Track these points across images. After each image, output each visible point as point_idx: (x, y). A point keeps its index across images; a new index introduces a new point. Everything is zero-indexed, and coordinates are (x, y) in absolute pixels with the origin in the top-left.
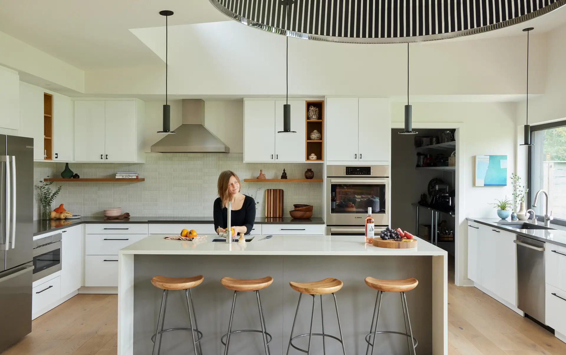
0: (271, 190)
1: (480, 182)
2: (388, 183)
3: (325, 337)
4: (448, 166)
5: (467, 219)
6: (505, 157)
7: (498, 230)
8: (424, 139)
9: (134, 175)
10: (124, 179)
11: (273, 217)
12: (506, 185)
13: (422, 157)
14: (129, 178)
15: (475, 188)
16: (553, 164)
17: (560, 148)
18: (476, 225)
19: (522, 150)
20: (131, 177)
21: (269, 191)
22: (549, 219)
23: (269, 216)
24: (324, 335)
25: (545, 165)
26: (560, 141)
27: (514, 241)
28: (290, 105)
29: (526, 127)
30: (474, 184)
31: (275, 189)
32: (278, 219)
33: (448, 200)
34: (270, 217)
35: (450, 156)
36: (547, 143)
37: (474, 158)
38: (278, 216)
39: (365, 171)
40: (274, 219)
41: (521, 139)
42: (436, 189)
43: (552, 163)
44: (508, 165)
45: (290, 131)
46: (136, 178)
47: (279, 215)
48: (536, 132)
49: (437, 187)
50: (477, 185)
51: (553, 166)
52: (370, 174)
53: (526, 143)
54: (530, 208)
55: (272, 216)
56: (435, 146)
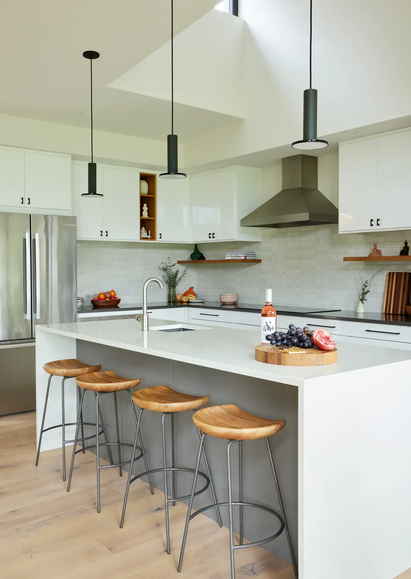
0: (393, 273)
9: (242, 255)
10: (233, 259)
11: (393, 314)
14: (238, 259)
20: (239, 257)
21: (390, 275)
23: (388, 312)
31: (399, 271)
32: (399, 317)
34: (389, 314)
38: (399, 313)
40: (395, 316)
46: (244, 259)
47: (401, 312)
55: (391, 312)
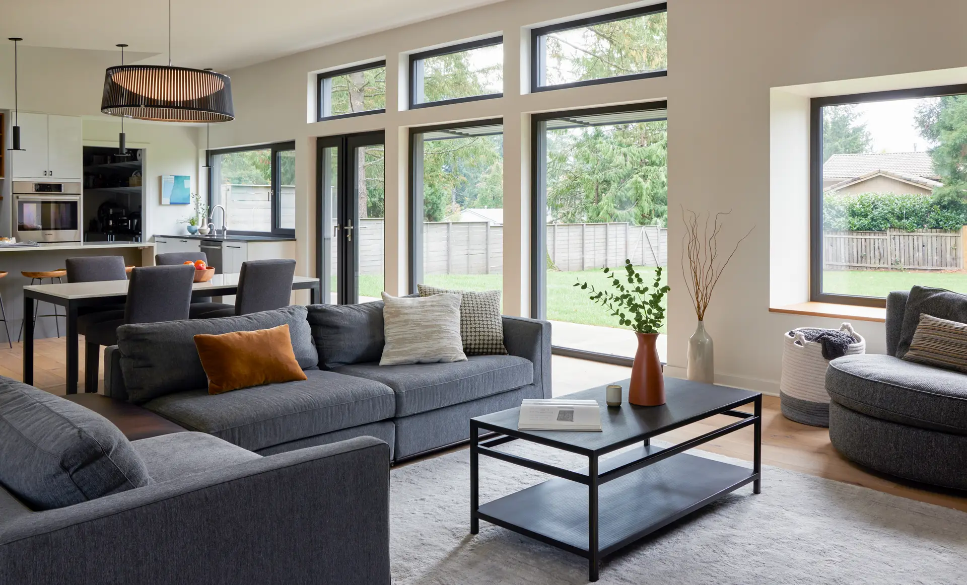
1: (166, 200)
2: (80, 200)
3: (58, 317)
4: (128, 185)
5: (154, 236)
6: (188, 178)
7: (184, 240)
8: (95, 157)
12: (189, 203)
13: (91, 177)
15: (162, 208)
16: (230, 188)
17: (244, 172)
18: (162, 239)
19: (203, 172)
22: (225, 229)
24: (56, 315)
25: (223, 189)
26: (244, 162)
27: (199, 246)
28: (19, 127)
29: (207, 152)
30: (160, 203)
33: (126, 224)
35: (131, 176)
36: (226, 164)
37: (160, 178)
39: (58, 187)
41: (202, 162)
42: (110, 213)
43: (229, 185)
44: (191, 185)
45: (19, 149)
48: (215, 156)
49: (111, 211)
50: (163, 204)
51: (230, 189)
52: (61, 191)
53: (207, 165)
54: (210, 222)
56: (109, 165)
